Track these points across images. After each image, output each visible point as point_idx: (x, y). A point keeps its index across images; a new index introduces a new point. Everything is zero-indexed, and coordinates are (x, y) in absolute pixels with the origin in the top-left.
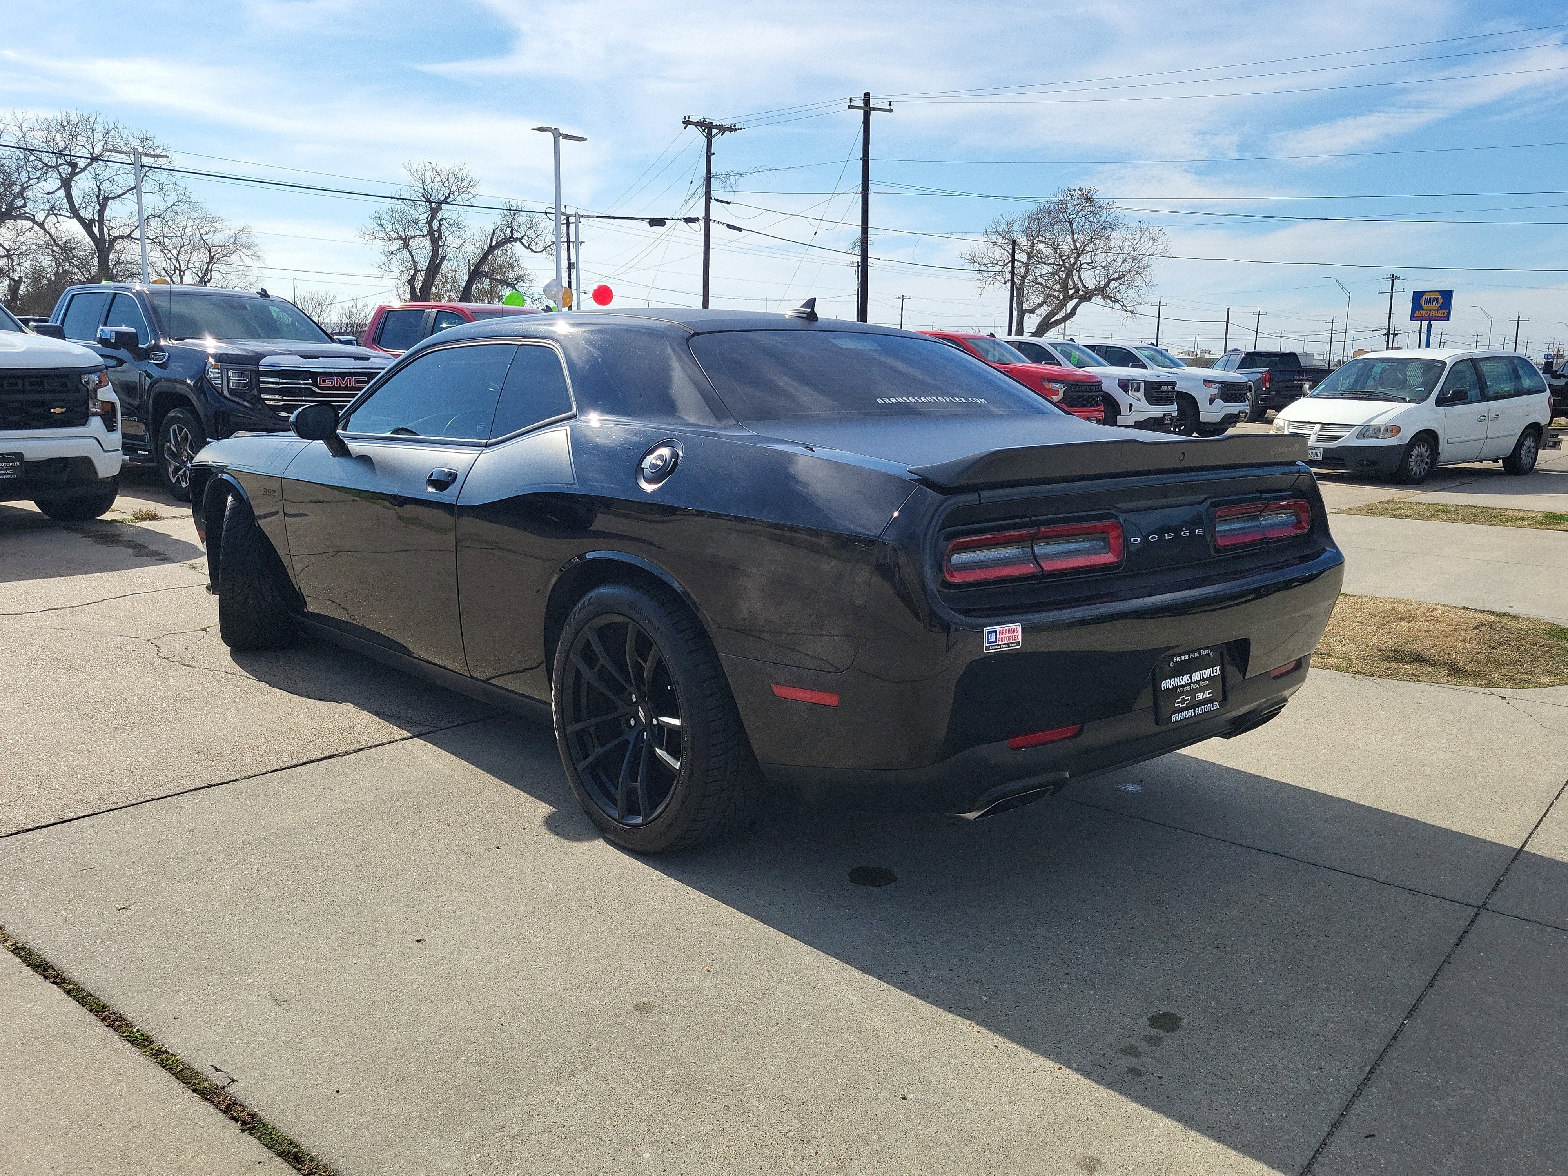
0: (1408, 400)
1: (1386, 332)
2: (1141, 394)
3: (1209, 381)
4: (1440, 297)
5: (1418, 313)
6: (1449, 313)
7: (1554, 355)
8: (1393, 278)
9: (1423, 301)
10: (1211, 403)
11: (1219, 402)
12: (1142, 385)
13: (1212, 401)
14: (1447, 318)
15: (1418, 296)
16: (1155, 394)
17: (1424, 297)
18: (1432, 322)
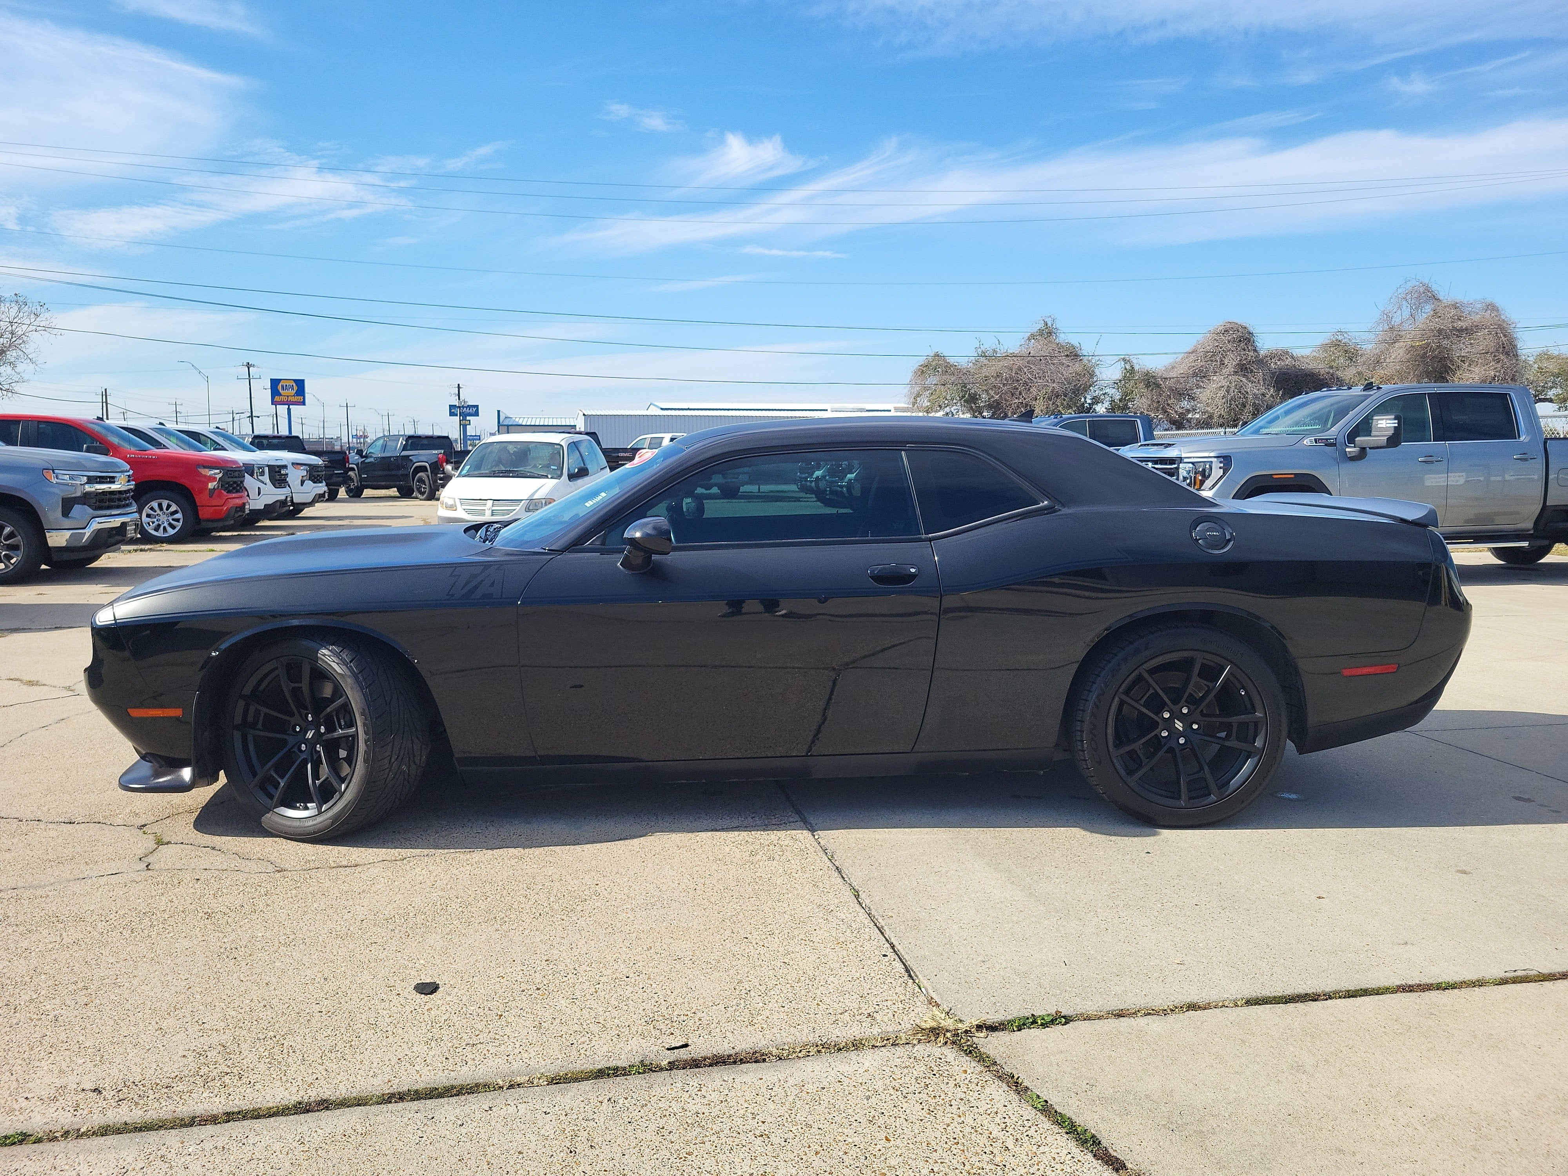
0: (549, 476)
1: (249, 414)
2: (266, 478)
3: (298, 464)
4: (294, 385)
5: (277, 399)
6: (304, 399)
7: (361, 436)
8: (248, 366)
9: (280, 387)
10: (302, 485)
11: (309, 484)
12: (266, 469)
13: (302, 483)
14: (303, 403)
15: (275, 383)
16: (278, 477)
17: (280, 384)
18: (291, 407)
